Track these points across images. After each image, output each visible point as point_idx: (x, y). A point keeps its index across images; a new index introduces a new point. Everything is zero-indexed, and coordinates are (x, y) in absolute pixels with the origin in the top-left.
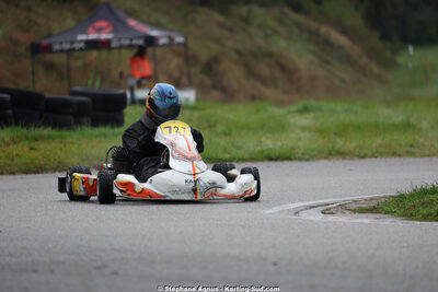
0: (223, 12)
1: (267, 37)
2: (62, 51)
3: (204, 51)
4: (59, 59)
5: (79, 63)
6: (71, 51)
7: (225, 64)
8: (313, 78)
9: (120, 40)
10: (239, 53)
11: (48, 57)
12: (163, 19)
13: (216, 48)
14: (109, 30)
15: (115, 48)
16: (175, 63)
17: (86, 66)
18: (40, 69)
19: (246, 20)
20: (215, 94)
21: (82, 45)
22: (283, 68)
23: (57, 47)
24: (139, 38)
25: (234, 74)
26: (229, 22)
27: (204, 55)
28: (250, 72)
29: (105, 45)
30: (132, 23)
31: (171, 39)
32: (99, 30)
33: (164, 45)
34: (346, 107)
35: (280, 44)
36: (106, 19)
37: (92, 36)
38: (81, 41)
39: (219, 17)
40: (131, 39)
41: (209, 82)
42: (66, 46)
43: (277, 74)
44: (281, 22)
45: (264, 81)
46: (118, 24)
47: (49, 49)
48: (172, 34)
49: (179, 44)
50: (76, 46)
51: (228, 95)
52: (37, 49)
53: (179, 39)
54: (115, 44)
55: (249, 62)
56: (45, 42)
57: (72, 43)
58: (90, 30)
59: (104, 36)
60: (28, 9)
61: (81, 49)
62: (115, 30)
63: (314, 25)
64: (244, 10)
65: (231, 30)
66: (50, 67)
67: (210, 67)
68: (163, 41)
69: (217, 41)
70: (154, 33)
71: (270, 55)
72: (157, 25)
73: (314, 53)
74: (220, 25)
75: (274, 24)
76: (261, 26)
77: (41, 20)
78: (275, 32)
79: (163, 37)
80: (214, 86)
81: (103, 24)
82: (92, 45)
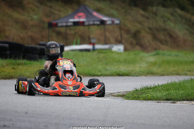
0: (144, 9)
1: (165, 21)
2: (62, 26)
3: (133, 27)
4: (63, 30)
5: (73, 32)
6: (67, 26)
7: (143, 33)
8: (185, 41)
9: (89, 21)
10: (150, 29)
11: (58, 29)
12: (115, 12)
13: (139, 26)
14: (84, 17)
15: (87, 25)
16: (117, 33)
17: (76, 33)
19: (155, 14)
20: (138, 47)
21: (71, 24)
22: (171, 36)
23: (60, 24)
24: (97, 21)
25: (147, 39)
26: (147, 14)
27: (133, 29)
28: (155, 38)
29: (82, 23)
30: (95, 14)
31: (113, 22)
32: (80, 17)
33: (109, 25)
35: (171, 25)
36: (83, 12)
37: (76, 20)
38: (70, 22)
39: (142, 12)
40: (94, 21)
41: (135, 42)
42: (64, 24)
43: (168, 39)
44: (172, 15)
45: (161, 42)
46: (88, 14)
47: (56, 25)
48: (113, 19)
49: (117, 24)
50: (69, 24)
51: (144, 48)
52: (51, 25)
53: (117, 22)
54: (86, 23)
55: (154, 33)
56: (54, 22)
57: (67, 22)
58: (76, 17)
59: (82, 20)
60: (51, 7)
61: (71, 26)
62: (87, 17)
63: (189, 16)
64: (154, 9)
65: (147, 18)
66: (59, 34)
67: (136, 35)
69: (140, 23)
70: (105, 19)
71: (165, 30)
72: (107, 15)
73: (187, 29)
74: (143, 16)
75: (169, 16)
76: (162, 17)
77: (56, 12)
78: (169, 19)
79: (109, 21)
80: (137, 44)
81: (81, 14)
82: (76, 24)
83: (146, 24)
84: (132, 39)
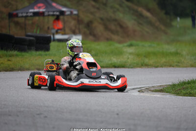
1: (114, 12)
2: (22, 17)
3: (86, 18)
4: (21, 20)
5: (30, 22)
6: (27, 16)
7: (95, 24)
8: (134, 31)
9: (49, 12)
10: (102, 19)
11: (16, 19)
12: (68, 3)
13: (91, 17)
15: (46, 16)
16: (73, 23)
17: (33, 23)
18: (12, 25)
19: (105, 4)
20: (91, 37)
21: (31, 14)
22: (121, 27)
23: (20, 15)
24: (57, 11)
25: (99, 29)
26: (97, 6)
27: (86, 20)
28: (107, 28)
29: (42, 14)
30: (54, 4)
31: (71, 12)
32: (39, 8)
33: (68, 15)
34: (149, 44)
35: (120, 16)
36: (43, 3)
37: (36, 10)
38: (31, 12)
39: (93, 3)
40: (54, 12)
41: (88, 32)
42: (24, 15)
43: (119, 29)
44: (121, 5)
45: (112, 32)
46: (47, 4)
47: (16, 15)
48: (72, 10)
49: (75, 15)
50: (29, 14)
51: (96, 38)
52: (11, 16)
53: (75, 12)
54: (46, 14)
55: (106, 23)
56: (15, 12)
57: (27, 13)
58: (35, 7)
59: (41, 10)
61: (31, 16)
62: (46, 8)
63: (135, 7)
65: (98, 9)
66: (17, 24)
67: (89, 25)
68: (68, 13)
69: (92, 13)
70: (64, 9)
71: (115, 20)
72: (65, 6)
73: (135, 20)
74: (94, 6)
75: (117, 6)
76: (112, 7)
77: (13, 3)
78: (118, 10)
79: (68, 11)
80: (90, 34)
81: (41, 5)
82: (36, 14)
83: (98, 15)
84: (85, 30)
